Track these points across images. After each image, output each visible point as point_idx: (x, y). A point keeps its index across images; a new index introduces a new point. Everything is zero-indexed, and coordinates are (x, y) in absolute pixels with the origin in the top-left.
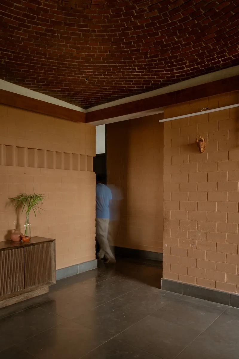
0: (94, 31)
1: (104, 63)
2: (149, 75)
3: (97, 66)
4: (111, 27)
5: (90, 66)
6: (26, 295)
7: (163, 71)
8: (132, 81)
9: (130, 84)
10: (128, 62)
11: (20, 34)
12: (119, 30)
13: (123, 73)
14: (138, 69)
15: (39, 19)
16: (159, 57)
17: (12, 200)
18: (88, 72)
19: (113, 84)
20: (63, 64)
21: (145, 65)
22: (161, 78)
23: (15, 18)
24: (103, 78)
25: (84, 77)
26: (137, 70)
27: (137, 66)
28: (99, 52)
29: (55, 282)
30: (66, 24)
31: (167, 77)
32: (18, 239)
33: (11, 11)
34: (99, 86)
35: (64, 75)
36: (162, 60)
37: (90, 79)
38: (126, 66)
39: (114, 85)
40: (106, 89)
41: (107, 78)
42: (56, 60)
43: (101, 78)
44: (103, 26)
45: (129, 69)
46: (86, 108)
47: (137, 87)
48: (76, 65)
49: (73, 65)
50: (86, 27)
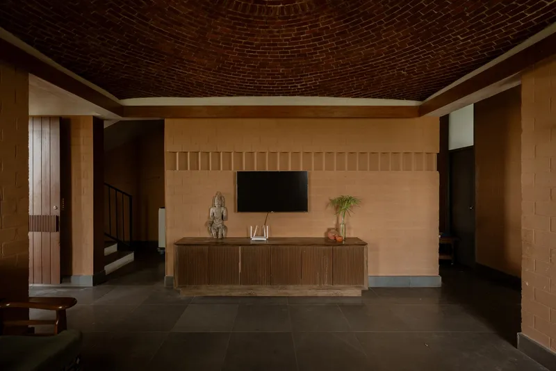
0: (382, 22)
1: (413, 47)
2: (484, 37)
3: (405, 54)
4: (397, 8)
5: (398, 57)
6: (336, 291)
7: (505, 24)
8: (462, 54)
9: (462, 58)
10: (442, 35)
11: (319, 56)
12: (408, 7)
13: (444, 48)
14: (462, 36)
15: (325, 38)
16: (485, 9)
17: (333, 202)
18: (400, 63)
19: (438, 65)
20: (369, 66)
21: (470, 28)
22: (506, 33)
23: (308, 46)
24: (422, 63)
25: (399, 70)
26: (461, 39)
27: (458, 34)
28: (400, 39)
29: (367, 289)
30: (350, 30)
31: (518, 29)
32: (333, 238)
33: (302, 43)
34: (422, 73)
35: (377, 75)
36: (494, 10)
37: (406, 69)
38: (443, 40)
39: (440, 66)
40: (433, 73)
41: (427, 62)
42: (361, 64)
43: (419, 64)
44: (387, 13)
45: (450, 41)
46: (421, 99)
47: (474, 58)
48: (383, 62)
49: (381, 62)
50: (371, 22)
